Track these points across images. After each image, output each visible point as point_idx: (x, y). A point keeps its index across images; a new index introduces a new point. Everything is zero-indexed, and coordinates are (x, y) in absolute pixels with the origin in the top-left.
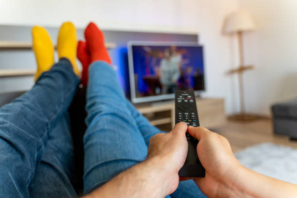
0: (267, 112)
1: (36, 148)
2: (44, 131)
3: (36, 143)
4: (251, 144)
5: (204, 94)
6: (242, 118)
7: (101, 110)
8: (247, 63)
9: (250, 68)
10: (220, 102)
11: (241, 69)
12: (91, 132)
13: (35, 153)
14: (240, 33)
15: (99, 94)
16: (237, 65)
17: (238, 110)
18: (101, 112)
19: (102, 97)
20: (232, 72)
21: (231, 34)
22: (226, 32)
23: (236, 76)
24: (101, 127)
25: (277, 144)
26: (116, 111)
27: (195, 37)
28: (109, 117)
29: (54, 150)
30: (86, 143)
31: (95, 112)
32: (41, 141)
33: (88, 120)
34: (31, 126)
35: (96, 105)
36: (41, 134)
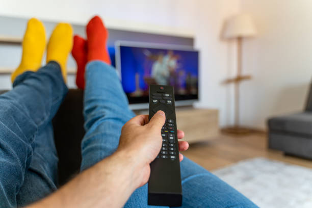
0: (263, 126)
1: (27, 154)
2: (33, 136)
3: (27, 149)
4: (244, 158)
5: (197, 104)
6: (235, 131)
7: (103, 114)
8: (245, 72)
9: (247, 78)
10: (214, 113)
11: (239, 79)
12: (90, 136)
13: (25, 159)
14: (240, 39)
15: (100, 98)
16: (234, 74)
17: (232, 122)
18: (103, 116)
19: (103, 101)
20: (228, 81)
21: (230, 40)
22: (225, 37)
23: (232, 87)
24: (103, 132)
25: (270, 158)
26: (120, 116)
27: (190, 41)
28: (112, 122)
29: (41, 159)
30: (84, 148)
31: (96, 116)
32: (30, 146)
33: (87, 125)
34: (20, 129)
35: (97, 109)
36: (29, 139)
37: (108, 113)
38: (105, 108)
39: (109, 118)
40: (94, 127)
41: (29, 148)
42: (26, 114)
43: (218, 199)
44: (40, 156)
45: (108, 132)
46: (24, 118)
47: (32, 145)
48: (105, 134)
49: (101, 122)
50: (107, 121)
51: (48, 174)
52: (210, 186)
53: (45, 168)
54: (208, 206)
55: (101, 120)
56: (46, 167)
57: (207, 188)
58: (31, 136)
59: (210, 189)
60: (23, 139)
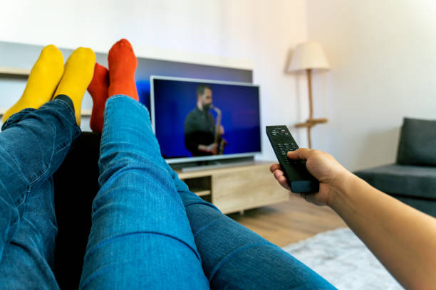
1: (10, 220)
2: (23, 197)
3: (10, 213)
9: (322, 121)
12: (105, 193)
13: (6, 227)
14: (309, 71)
18: (125, 165)
19: (126, 146)
21: (297, 73)
22: (289, 70)
27: (248, 74)
29: (31, 227)
30: (95, 210)
31: (116, 166)
32: (16, 209)
33: (102, 178)
34: (3, 185)
35: (118, 156)
36: (16, 200)
37: (132, 162)
38: (130, 155)
39: (132, 168)
40: (112, 180)
41: (13, 212)
42: (15, 166)
43: (279, 277)
44: (30, 223)
45: (130, 186)
46: (11, 171)
47: (19, 209)
48: (126, 189)
49: (122, 174)
50: (130, 171)
51: (40, 250)
52: (269, 259)
53: (36, 241)
54: (265, 288)
55: (122, 171)
56: (39, 240)
57: (264, 261)
58: (20, 196)
59: (268, 263)
60: (6, 200)
